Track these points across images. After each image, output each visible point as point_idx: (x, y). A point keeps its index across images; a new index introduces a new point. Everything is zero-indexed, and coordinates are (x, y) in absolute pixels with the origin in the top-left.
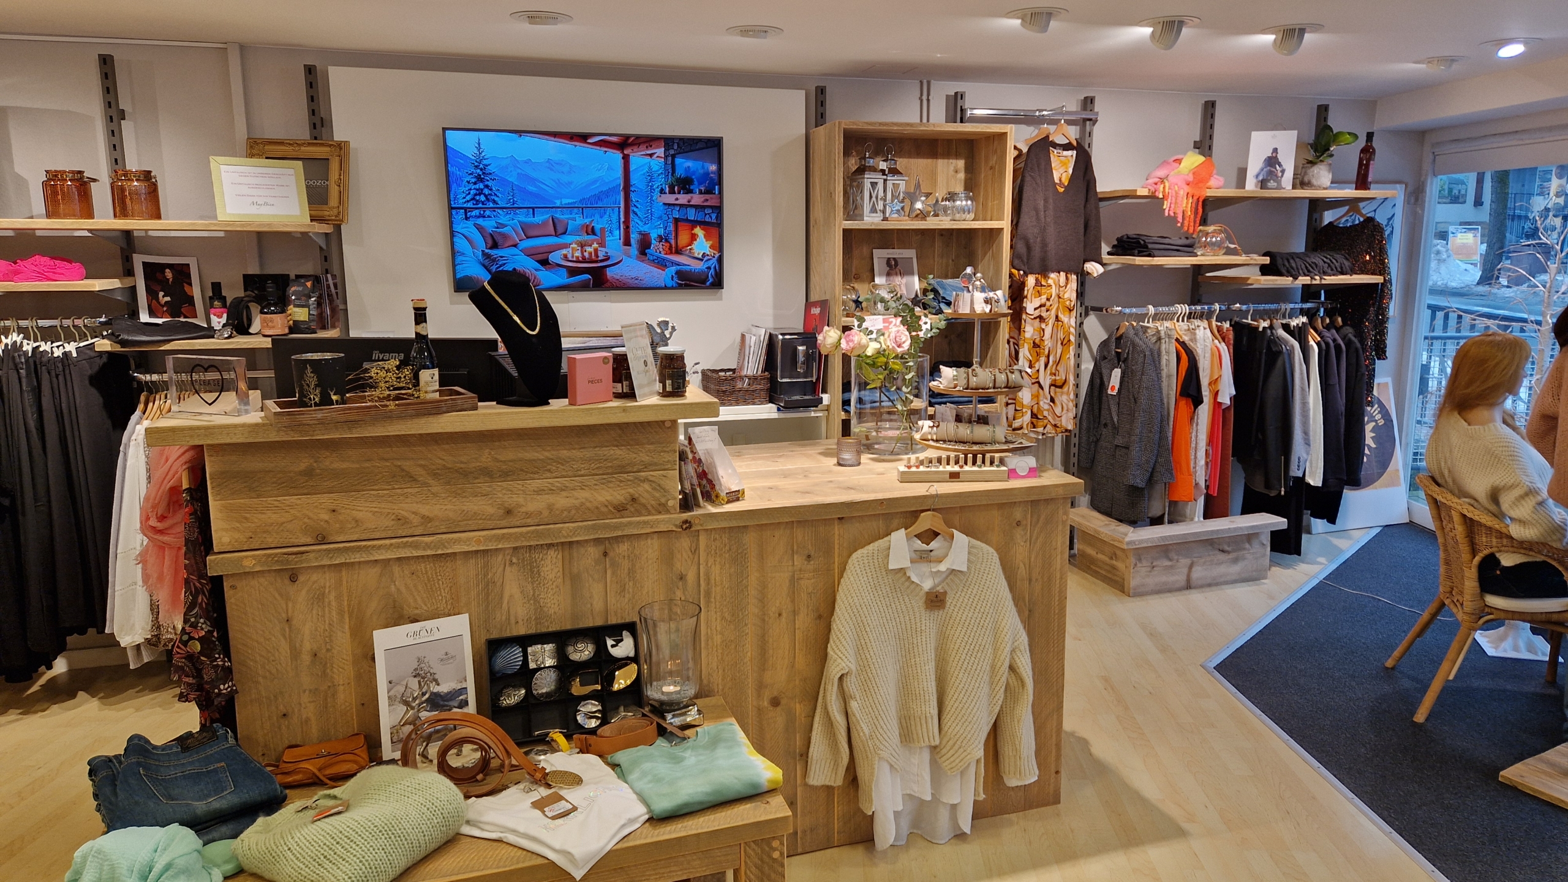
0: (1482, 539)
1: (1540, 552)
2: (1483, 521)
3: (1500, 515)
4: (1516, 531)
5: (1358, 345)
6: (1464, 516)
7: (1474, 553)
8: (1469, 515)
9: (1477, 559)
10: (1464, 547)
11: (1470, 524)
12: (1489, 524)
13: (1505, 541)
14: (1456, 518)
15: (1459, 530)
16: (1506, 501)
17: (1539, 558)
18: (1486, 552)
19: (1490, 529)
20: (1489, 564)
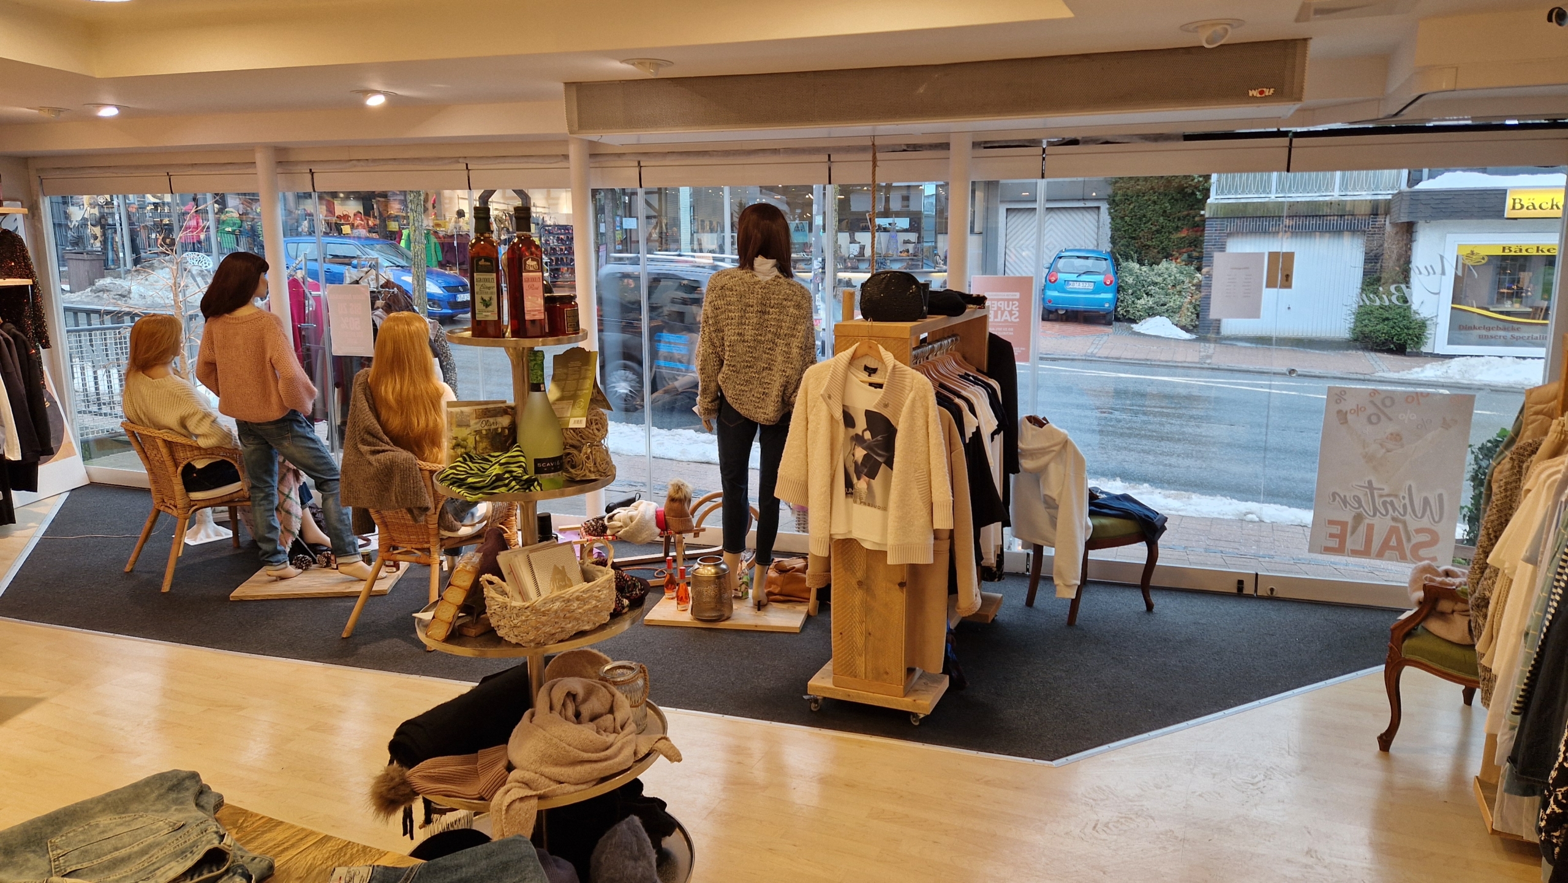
0: (180, 454)
1: (218, 455)
2: (179, 441)
3: (189, 435)
4: (202, 443)
5: (24, 338)
6: (165, 441)
7: (177, 466)
8: (169, 439)
9: (180, 469)
10: (169, 463)
11: (169, 444)
12: (184, 442)
13: (196, 452)
14: (160, 443)
15: (164, 451)
16: (191, 425)
17: (219, 459)
18: (185, 463)
19: (183, 445)
20: (189, 469)
